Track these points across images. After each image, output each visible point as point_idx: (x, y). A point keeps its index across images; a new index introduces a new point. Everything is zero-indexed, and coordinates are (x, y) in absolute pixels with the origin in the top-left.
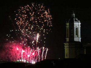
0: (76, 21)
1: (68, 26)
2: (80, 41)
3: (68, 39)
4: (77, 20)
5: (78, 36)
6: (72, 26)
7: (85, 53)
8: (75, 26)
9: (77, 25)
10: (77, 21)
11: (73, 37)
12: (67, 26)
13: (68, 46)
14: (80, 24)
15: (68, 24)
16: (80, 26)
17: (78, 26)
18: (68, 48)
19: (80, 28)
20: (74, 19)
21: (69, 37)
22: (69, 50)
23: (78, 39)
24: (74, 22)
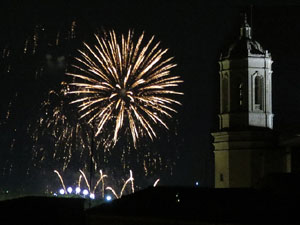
0: (255, 51)
1: (228, 72)
2: (270, 125)
3: (225, 120)
4: (261, 50)
5: (261, 108)
6: (240, 70)
7: (289, 170)
8: (251, 71)
9: (261, 65)
10: (258, 52)
11: (245, 111)
12: (224, 72)
13: (226, 144)
14: (270, 62)
15: (226, 64)
16: (270, 72)
17: (261, 72)
18: (226, 153)
19: (269, 78)
20: (249, 46)
21: (229, 110)
22: (230, 157)
23: (262, 117)
24: (250, 54)
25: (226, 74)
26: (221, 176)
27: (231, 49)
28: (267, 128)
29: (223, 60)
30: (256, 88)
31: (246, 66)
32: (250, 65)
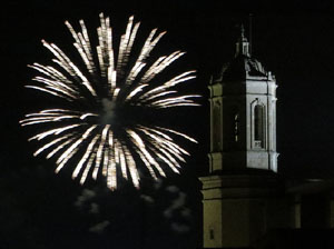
0: (255, 73)
1: (220, 99)
2: (274, 167)
3: (216, 160)
4: (261, 69)
5: (262, 145)
6: (236, 96)
7: (298, 225)
8: (250, 98)
9: (262, 91)
10: (259, 74)
11: (241, 149)
12: (215, 99)
13: (218, 191)
14: (273, 86)
15: (217, 89)
16: (274, 99)
17: (263, 100)
18: (219, 203)
19: (273, 107)
20: (247, 66)
21: (222, 148)
22: (223, 208)
23: (263, 157)
24: (248, 77)
25: (218, 102)
26: (212, 232)
27: (224, 69)
28: (270, 171)
29: (214, 83)
30: (256, 120)
31: (243, 92)
32: (248, 90)
